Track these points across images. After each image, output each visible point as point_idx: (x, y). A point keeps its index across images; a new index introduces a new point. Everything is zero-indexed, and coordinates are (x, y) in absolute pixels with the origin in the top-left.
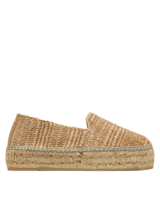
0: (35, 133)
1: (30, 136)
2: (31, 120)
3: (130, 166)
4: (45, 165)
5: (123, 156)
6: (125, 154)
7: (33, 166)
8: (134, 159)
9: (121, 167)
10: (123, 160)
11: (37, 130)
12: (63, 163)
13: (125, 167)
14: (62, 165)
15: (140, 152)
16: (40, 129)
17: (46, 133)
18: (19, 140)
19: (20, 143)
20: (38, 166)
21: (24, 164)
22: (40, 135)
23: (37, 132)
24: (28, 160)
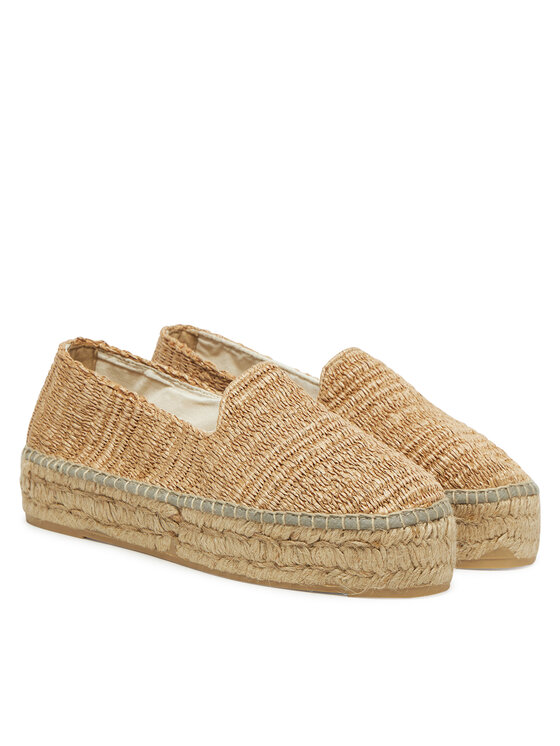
0: (92, 424)
1: (78, 430)
2: (86, 382)
3: (312, 578)
4: (98, 528)
5: (288, 544)
6: (291, 535)
7: (70, 521)
8: (324, 556)
9: (279, 576)
10: (288, 556)
11: (100, 414)
12: (139, 530)
13: (294, 581)
14: (137, 534)
15: (348, 536)
16: (109, 415)
17: (123, 431)
18: (50, 434)
19: (49, 443)
20: (81, 525)
21: (51, 512)
22: (106, 433)
23: (99, 421)
24: (58, 501)
